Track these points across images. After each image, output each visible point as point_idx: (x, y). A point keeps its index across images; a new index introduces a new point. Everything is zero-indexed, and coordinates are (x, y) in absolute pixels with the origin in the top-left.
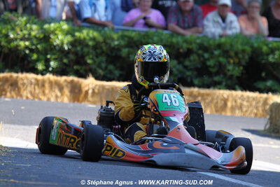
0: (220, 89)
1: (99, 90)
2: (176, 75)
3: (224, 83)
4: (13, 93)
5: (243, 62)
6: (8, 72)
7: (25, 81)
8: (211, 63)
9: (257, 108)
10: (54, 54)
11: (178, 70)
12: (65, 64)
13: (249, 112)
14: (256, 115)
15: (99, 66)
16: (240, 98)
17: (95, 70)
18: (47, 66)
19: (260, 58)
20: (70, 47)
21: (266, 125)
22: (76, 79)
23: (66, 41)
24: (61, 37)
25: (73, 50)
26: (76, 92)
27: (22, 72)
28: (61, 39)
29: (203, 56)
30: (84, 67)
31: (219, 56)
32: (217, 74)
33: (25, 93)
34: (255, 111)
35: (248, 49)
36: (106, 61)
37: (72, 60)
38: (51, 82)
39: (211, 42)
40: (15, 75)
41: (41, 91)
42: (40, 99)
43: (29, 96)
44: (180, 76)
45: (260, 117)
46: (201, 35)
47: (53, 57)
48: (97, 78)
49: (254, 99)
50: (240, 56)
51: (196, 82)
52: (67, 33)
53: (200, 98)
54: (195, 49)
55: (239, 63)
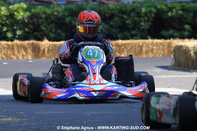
0: (136, 39)
1: (52, 48)
2: (105, 33)
3: (139, 35)
5: (151, 19)
7: (0, 47)
8: (127, 22)
9: (163, 50)
10: (18, 26)
11: (106, 29)
12: (27, 32)
13: (158, 53)
14: (163, 55)
15: (51, 31)
16: (151, 44)
17: (48, 34)
18: (15, 34)
19: (163, 15)
20: (29, 20)
21: (172, 62)
22: (35, 42)
23: (25, 16)
24: (21, 14)
25: (31, 22)
26: (37, 51)
29: (123, 17)
30: (40, 33)
31: (134, 17)
32: (134, 29)
33: (1, 55)
35: (154, 10)
36: (55, 27)
37: (31, 29)
38: (18, 46)
39: (128, 7)
41: (12, 52)
42: (12, 58)
43: (4, 57)
44: (107, 33)
45: (166, 56)
46: (120, 3)
47: (18, 28)
48: (50, 40)
49: (161, 44)
50: (149, 15)
51: (119, 36)
52: (25, 10)
53: (123, 47)
54: (117, 14)
55: (148, 20)
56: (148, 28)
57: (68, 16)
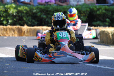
1: (29, 30)
5: (87, 15)
12: (15, 21)
15: (29, 21)
17: (27, 22)
18: (8, 22)
19: (94, 12)
20: (16, 14)
21: (99, 40)
22: (20, 27)
23: (14, 12)
24: (12, 10)
26: (20, 32)
28: (12, 11)
30: (22, 22)
35: (88, 9)
36: (31, 18)
37: (18, 19)
38: (9, 29)
41: (6, 33)
42: (6, 36)
43: (1, 35)
47: (10, 18)
48: (28, 25)
50: (86, 12)
52: (15, 8)
55: (85, 16)
56: (85, 20)
57: (39, 12)
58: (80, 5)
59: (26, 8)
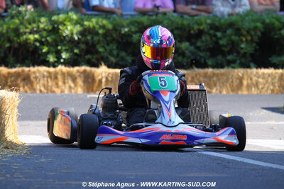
0: (233, 68)
1: (112, 78)
2: (189, 57)
3: (238, 62)
4: (26, 87)
5: (256, 39)
6: (20, 67)
7: (38, 75)
8: (221, 42)
9: (273, 84)
10: (64, 45)
11: (190, 52)
12: (76, 54)
13: (265, 89)
14: (273, 91)
15: (111, 54)
16: (255, 76)
17: (107, 58)
18: (59, 57)
19: (273, 33)
20: (80, 37)
22: (88, 68)
23: (75, 31)
25: (83, 39)
26: (90, 82)
27: (34, 66)
28: (70, 30)
29: (215, 36)
30: (95, 57)
31: (231, 35)
32: (230, 52)
33: (38, 87)
34: (272, 87)
35: (259, 25)
36: (117, 47)
37: (83, 50)
38: (63, 74)
39: (222, 21)
40: (26, 69)
41: (54, 83)
42: (54, 92)
43: (43, 89)
44: (192, 57)
45: (277, 93)
46: (211, 15)
47: (64, 48)
48: (109, 66)
49: (269, 75)
50: (253, 33)
51: (210, 62)
52: (77, 23)
53: (215, 79)
54: (206, 30)
55: (252, 40)
56: (251, 52)
57: (136, 32)
58: (238, 14)
59: (105, 22)
